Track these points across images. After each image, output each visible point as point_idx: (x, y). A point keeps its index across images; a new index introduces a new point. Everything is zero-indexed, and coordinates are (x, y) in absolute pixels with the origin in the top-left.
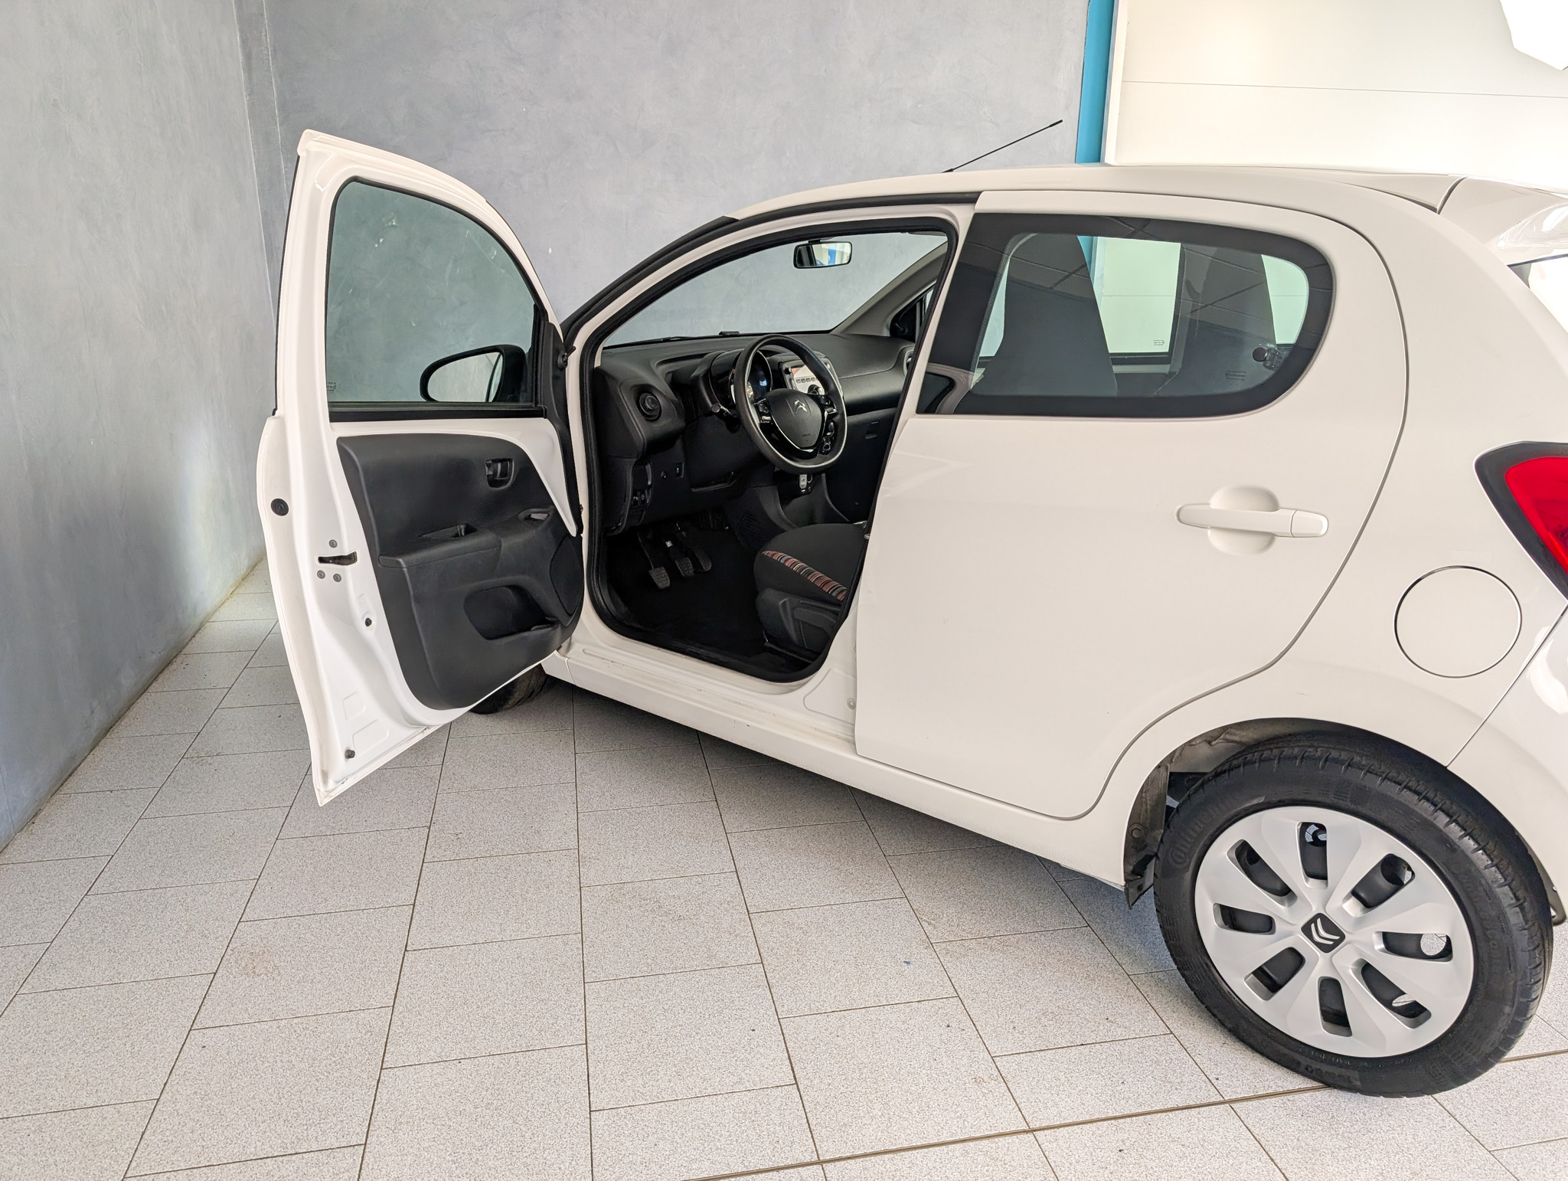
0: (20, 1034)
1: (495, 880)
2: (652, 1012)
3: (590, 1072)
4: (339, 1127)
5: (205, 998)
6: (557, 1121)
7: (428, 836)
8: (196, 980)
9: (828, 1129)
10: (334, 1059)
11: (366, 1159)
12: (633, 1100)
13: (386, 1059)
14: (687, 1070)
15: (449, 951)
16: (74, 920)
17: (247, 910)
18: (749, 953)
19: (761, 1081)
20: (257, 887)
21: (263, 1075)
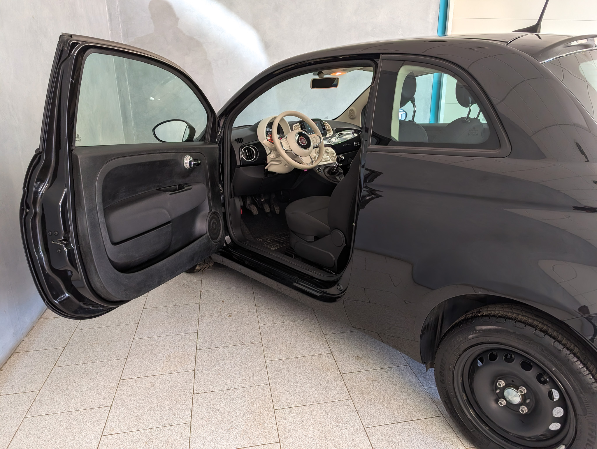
5: (107, 419)
7: (197, 337)
8: (103, 409)
15: (212, 394)
16: (49, 380)
17: (123, 374)
18: (345, 394)
20: (127, 362)
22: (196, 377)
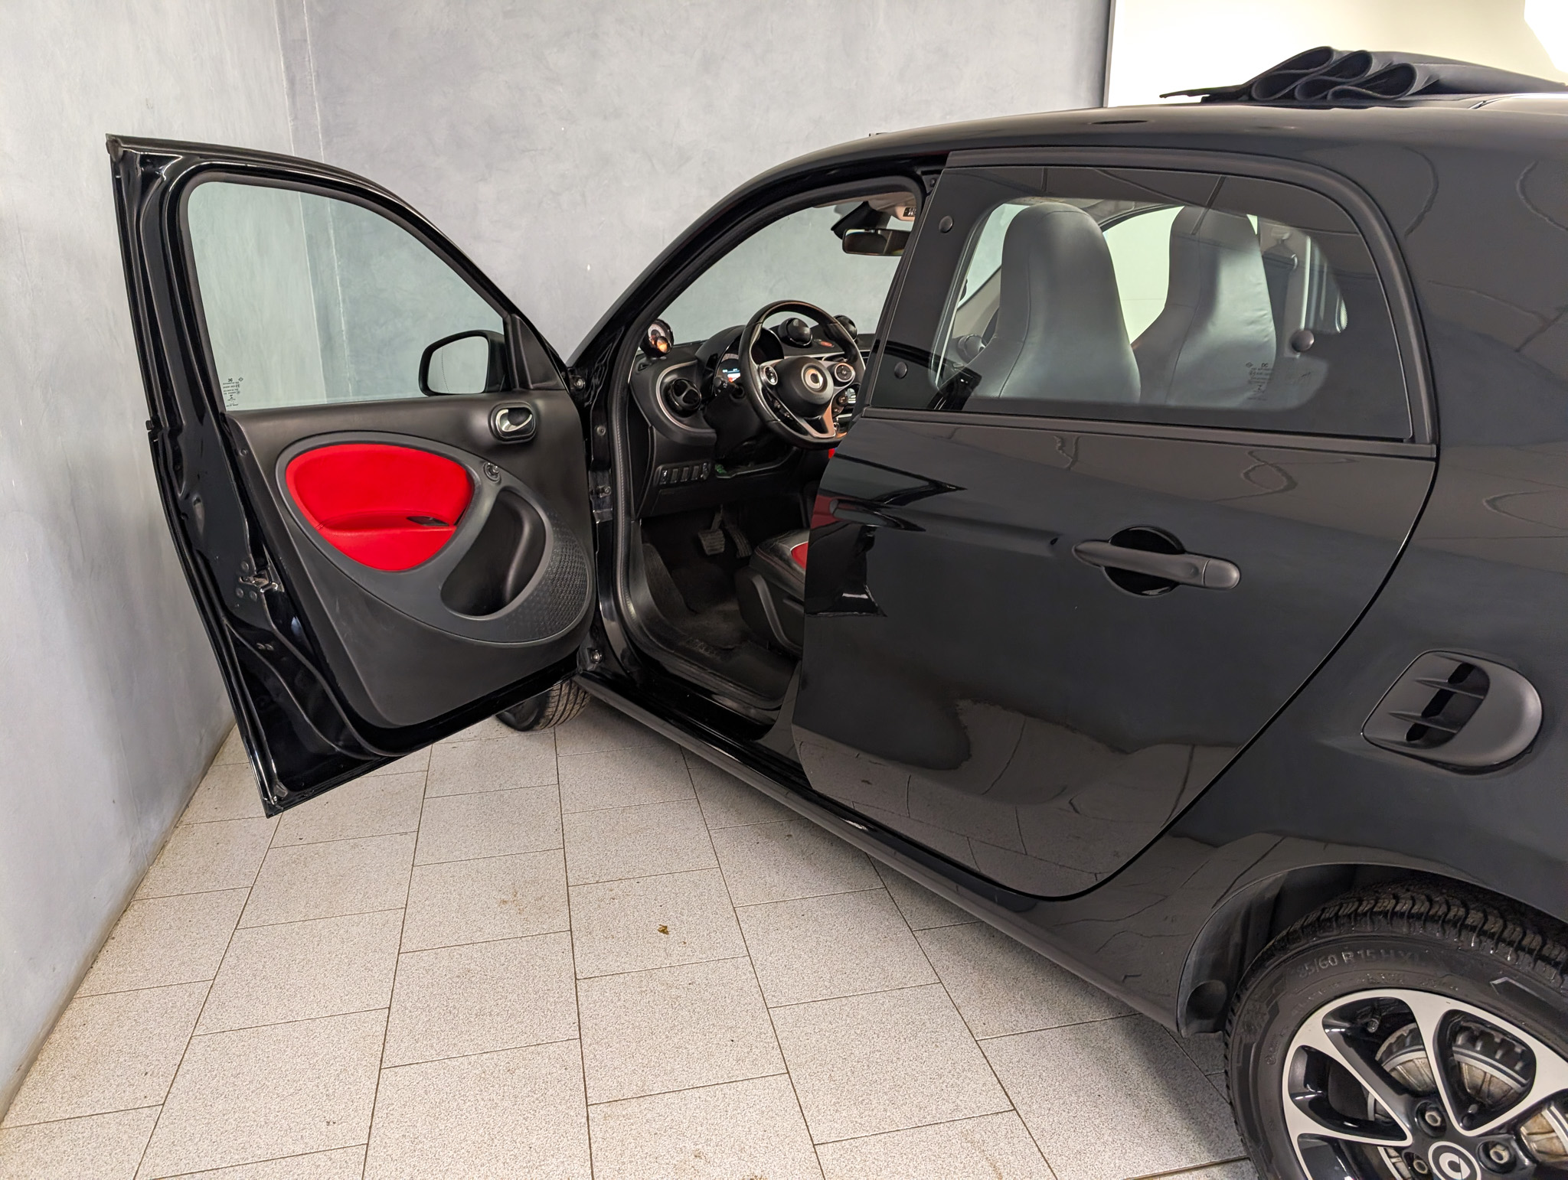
0: (207, 1078)
2: (846, 1037)
3: (801, 1103)
4: (561, 1168)
5: (386, 1033)
6: (783, 1156)
7: (565, 859)
8: (372, 1016)
9: (1063, 1157)
10: (535, 1096)
12: (854, 1132)
13: (588, 1095)
14: (900, 1097)
15: (620, 979)
16: (231, 956)
17: (404, 940)
18: (925, 973)
19: (979, 1108)
20: (407, 917)
21: (467, 1114)
22: (577, 944)
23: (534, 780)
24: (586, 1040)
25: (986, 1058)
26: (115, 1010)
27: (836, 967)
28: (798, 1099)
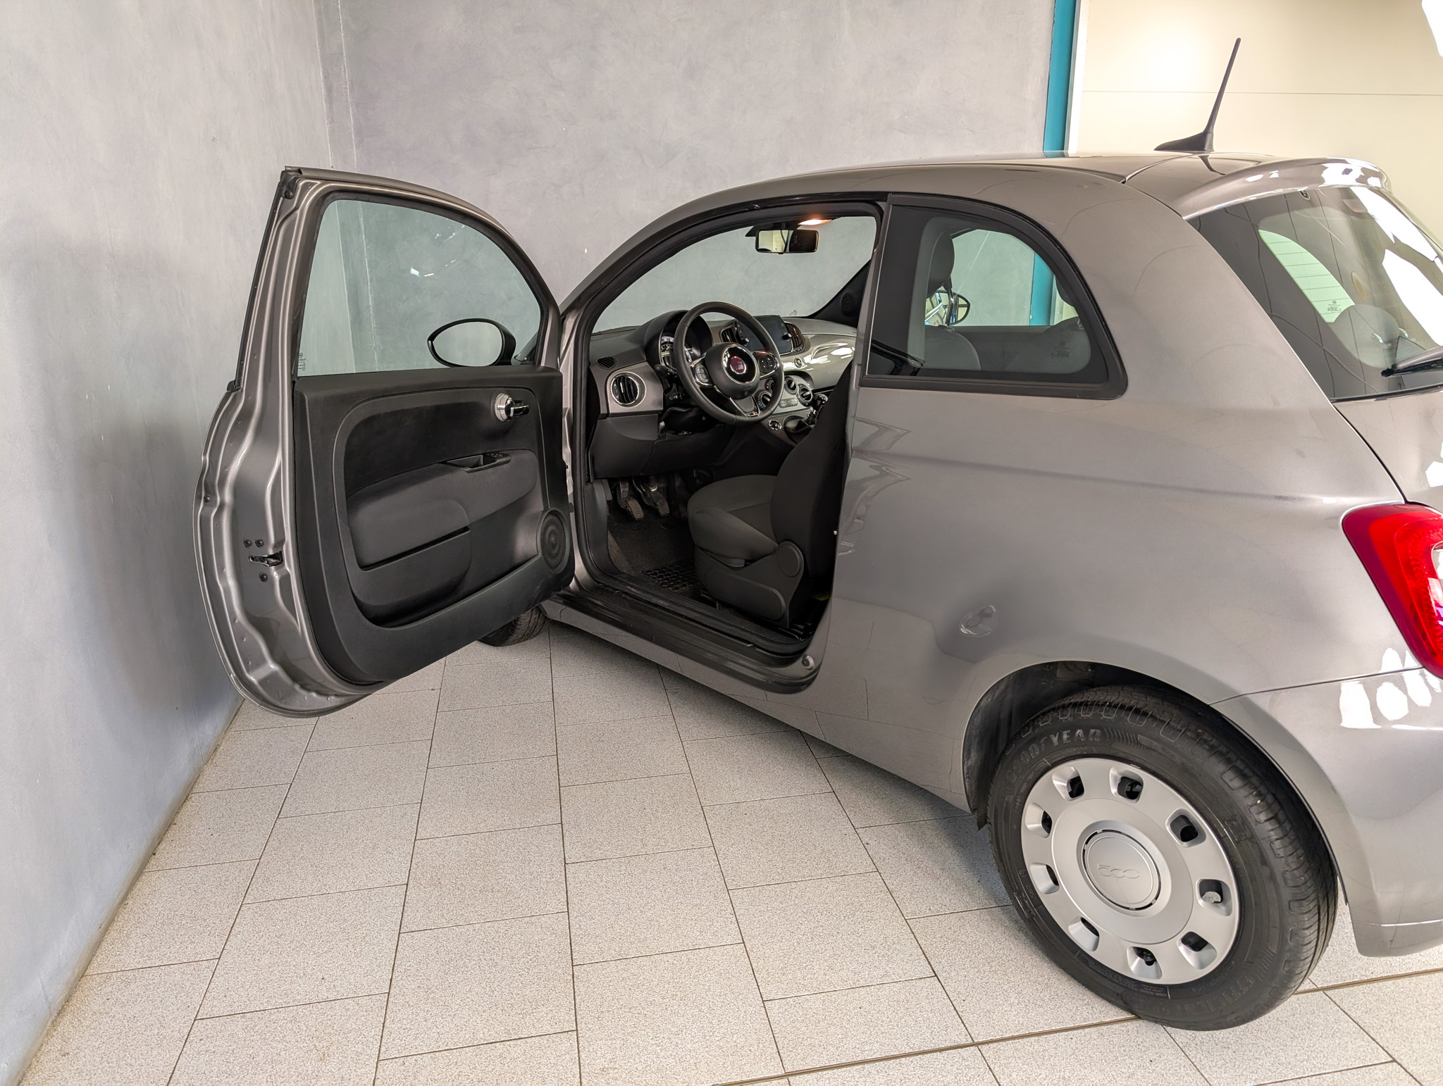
0: (254, 938)
1: (626, 801)
2: (796, 915)
3: (753, 967)
4: (550, 1016)
5: (404, 906)
6: (737, 1010)
7: (558, 764)
8: (393, 890)
9: (975, 1015)
10: (529, 957)
11: (581, 1042)
12: (799, 992)
13: (574, 957)
14: (838, 964)
15: (603, 864)
16: (274, 840)
17: (419, 830)
18: (865, 863)
19: (905, 974)
20: (423, 810)
21: (472, 971)
22: (566, 834)
23: (532, 698)
24: (573, 914)
25: (913, 933)
26: (178, 882)
27: (788, 857)
28: (751, 964)
